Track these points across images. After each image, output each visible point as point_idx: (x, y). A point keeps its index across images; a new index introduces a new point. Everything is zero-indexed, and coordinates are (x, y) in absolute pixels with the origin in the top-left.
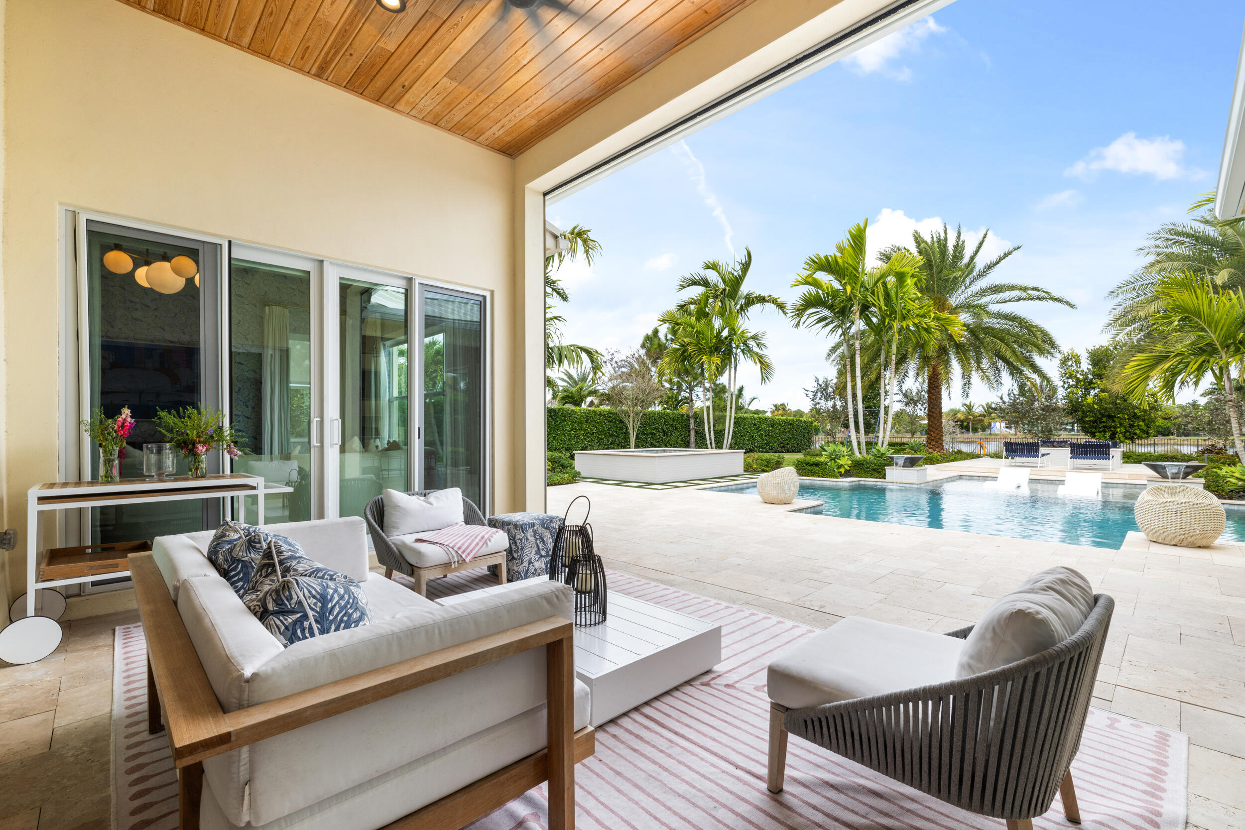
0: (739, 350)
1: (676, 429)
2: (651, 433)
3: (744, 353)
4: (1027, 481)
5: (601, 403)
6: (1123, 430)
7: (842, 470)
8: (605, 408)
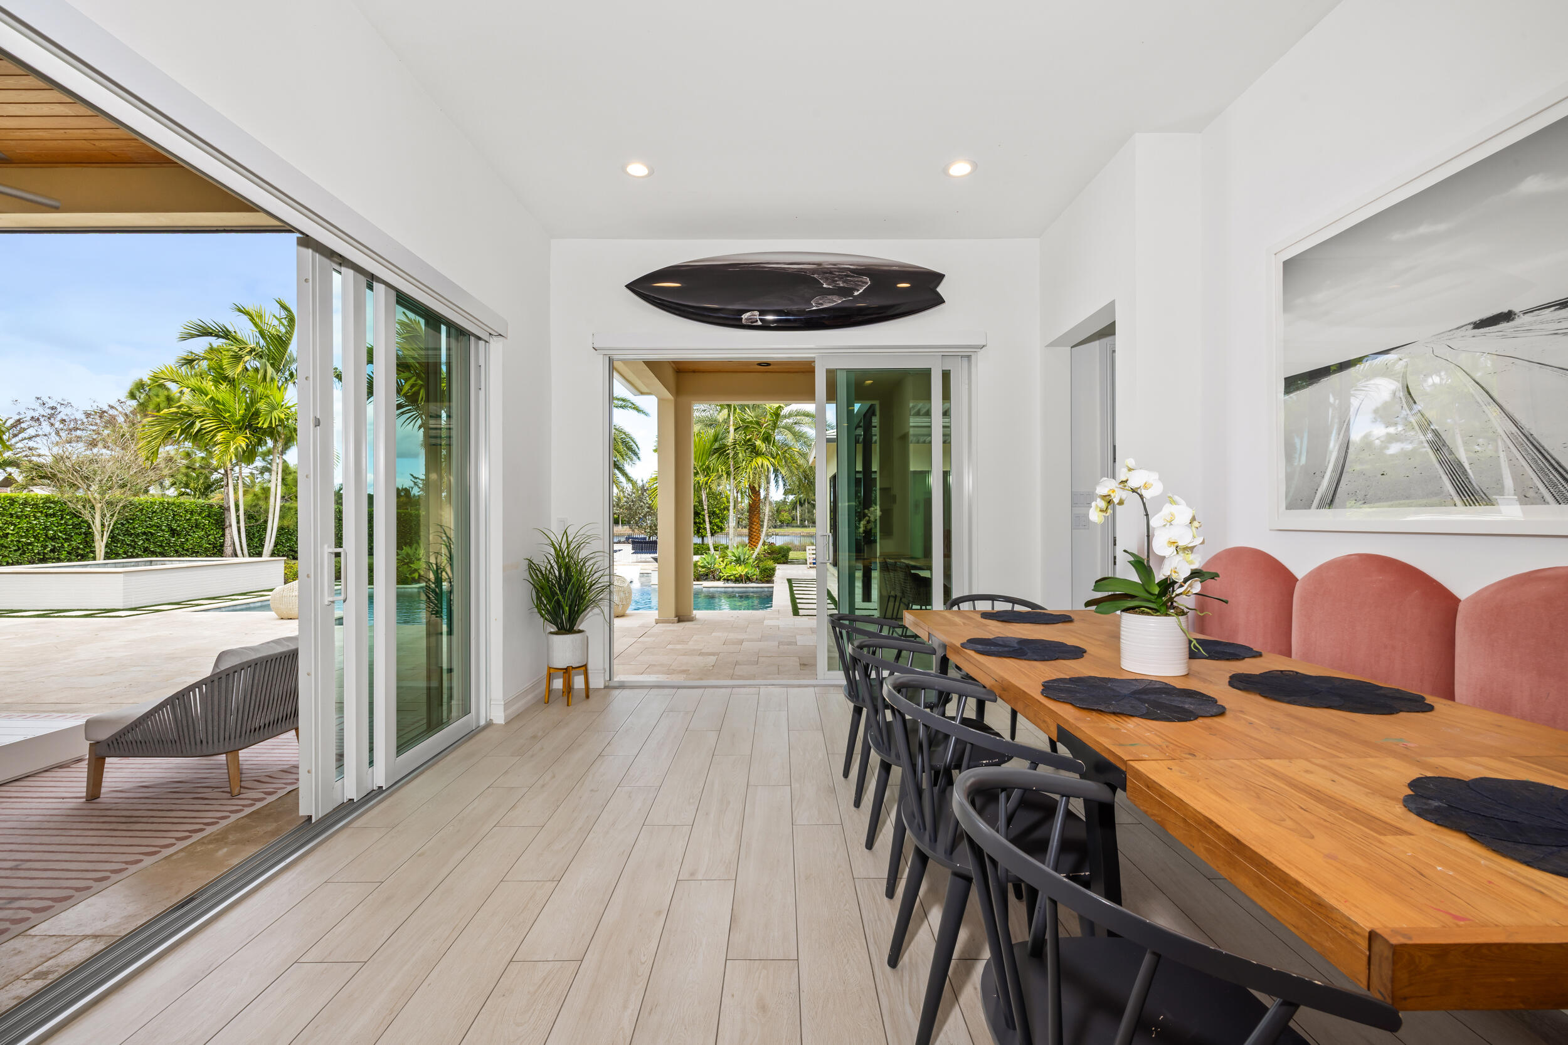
2: (144, 533)
4: (638, 575)
5: (31, 482)
7: (416, 576)
8: (40, 492)
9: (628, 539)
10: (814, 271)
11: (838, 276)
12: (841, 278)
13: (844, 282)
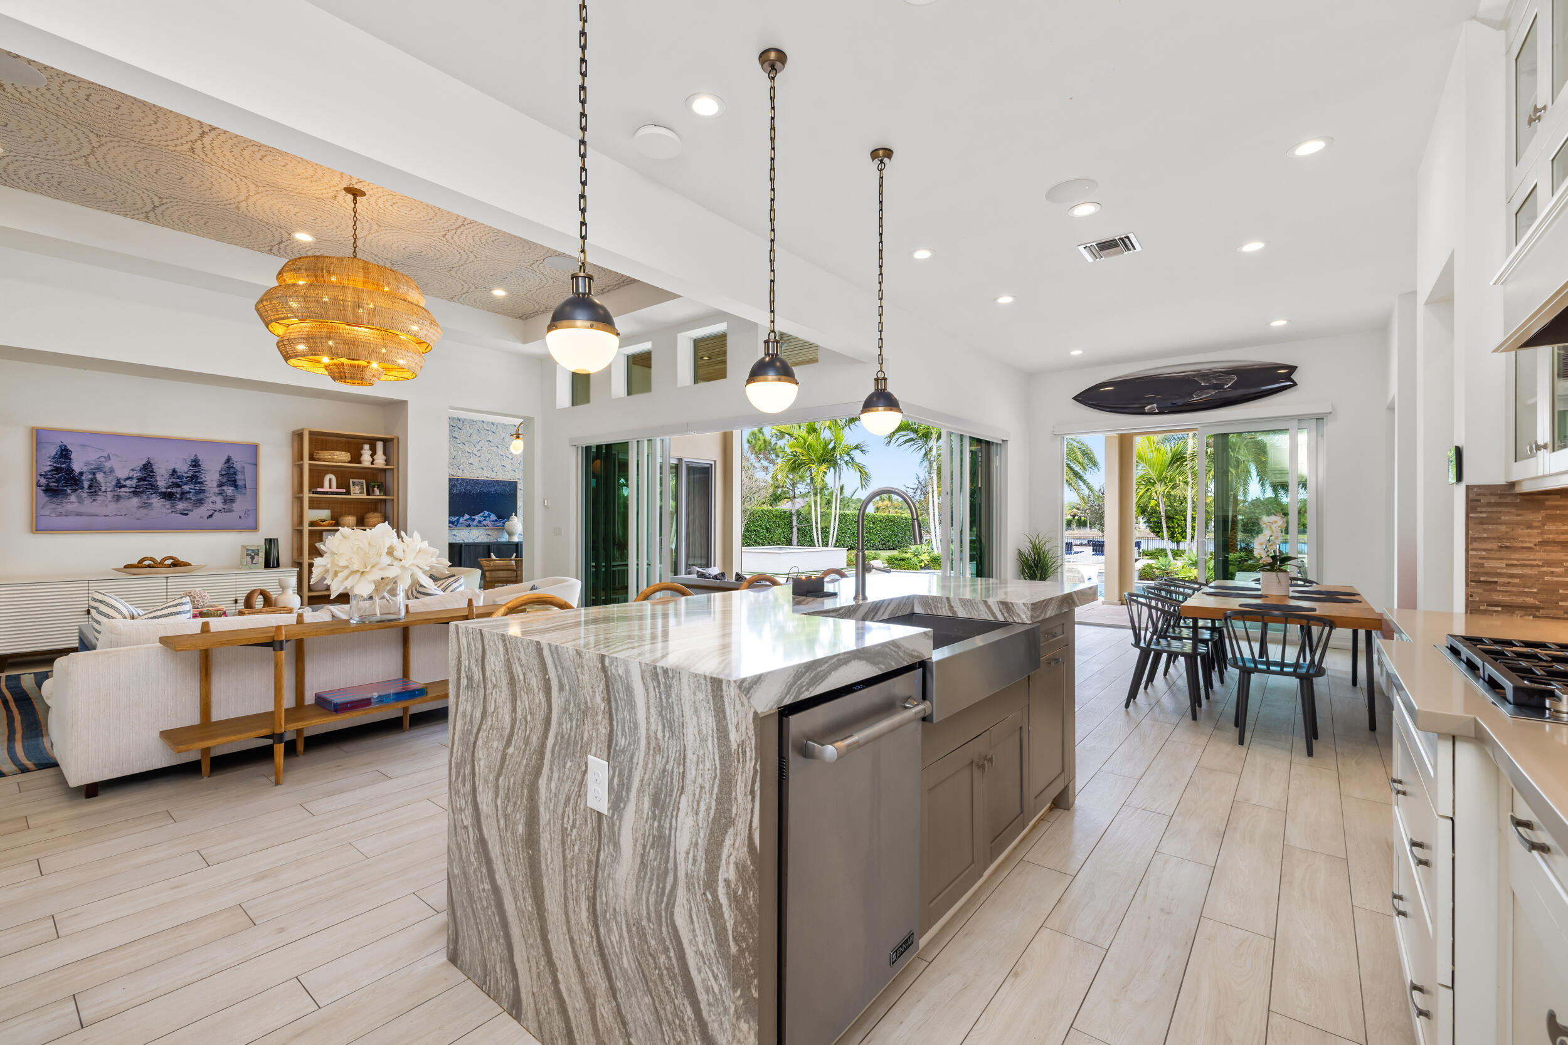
0: (843, 462)
1: (779, 526)
2: (755, 531)
3: (847, 465)
4: (1097, 574)
6: (1180, 531)
7: (923, 564)
9: (1089, 541)
10: (1194, 376)
11: (1212, 377)
12: (1215, 378)
13: (1217, 380)
